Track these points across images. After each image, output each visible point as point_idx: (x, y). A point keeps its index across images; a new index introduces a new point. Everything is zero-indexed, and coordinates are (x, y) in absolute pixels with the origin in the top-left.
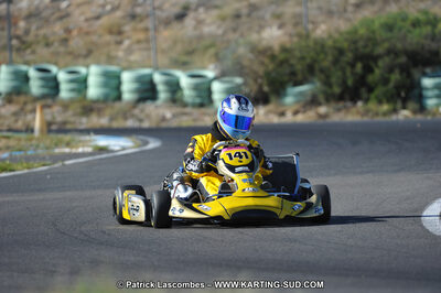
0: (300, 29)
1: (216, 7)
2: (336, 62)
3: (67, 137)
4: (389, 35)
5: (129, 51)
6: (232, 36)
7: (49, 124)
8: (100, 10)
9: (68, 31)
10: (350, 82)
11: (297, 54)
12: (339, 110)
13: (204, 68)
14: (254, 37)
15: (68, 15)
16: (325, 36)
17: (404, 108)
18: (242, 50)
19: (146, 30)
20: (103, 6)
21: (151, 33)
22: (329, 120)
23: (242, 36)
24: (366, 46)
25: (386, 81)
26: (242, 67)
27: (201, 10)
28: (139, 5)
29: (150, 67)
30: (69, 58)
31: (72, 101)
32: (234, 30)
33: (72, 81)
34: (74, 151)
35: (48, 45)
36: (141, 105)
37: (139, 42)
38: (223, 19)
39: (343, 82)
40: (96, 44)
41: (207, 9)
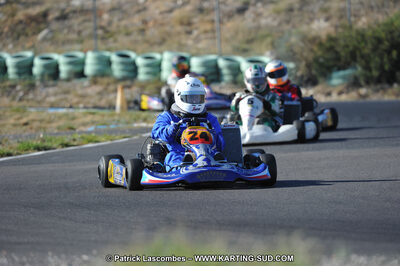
0: (344, 21)
1: (273, 2)
2: (375, 49)
3: (144, 114)
5: (197, 40)
6: (286, 27)
7: (129, 102)
8: (172, 5)
9: (145, 22)
10: (387, 67)
11: (342, 43)
12: (377, 91)
13: (262, 54)
14: (304, 28)
15: (145, 9)
16: (366, 27)
18: (294, 40)
19: (212, 21)
20: (175, 2)
21: (216, 25)
22: (368, 100)
23: (294, 27)
26: (295, 54)
27: (259, 5)
28: (206, 1)
29: (215, 53)
30: (146, 46)
31: (148, 82)
32: (288, 22)
33: (148, 65)
34: (150, 125)
35: (128, 34)
37: (206, 32)
38: (278, 12)
39: (381, 67)
40: (169, 34)
41: (264, 4)
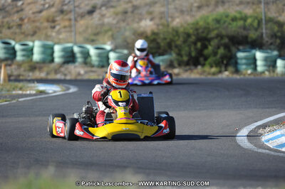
0: (164, 21)
1: (112, 7)
2: (185, 42)
3: (20, 85)
4: (218, 25)
5: (59, 33)
6: (123, 25)
7: (9, 76)
8: (41, 7)
9: (22, 19)
10: (193, 54)
11: (162, 36)
12: (186, 71)
13: (105, 44)
14: (135, 25)
15: (22, 10)
16: (179, 25)
17: (226, 70)
18: (128, 34)
19: (70, 20)
20: (44, 5)
21: (73, 22)
22: (180, 77)
23: (128, 24)
24: (203, 32)
25: (215, 54)
26: (128, 44)
27: (103, 8)
28: (66, 5)
29: (71, 42)
30: (22, 36)
31: (23, 62)
32: (124, 21)
33: (23, 50)
34: (24, 93)
35: (9, 28)
36: (66, 66)
37: (65, 27)
38: (117, 14)
39: (189, 55)
40: (39, 28)
41: (107, 8)
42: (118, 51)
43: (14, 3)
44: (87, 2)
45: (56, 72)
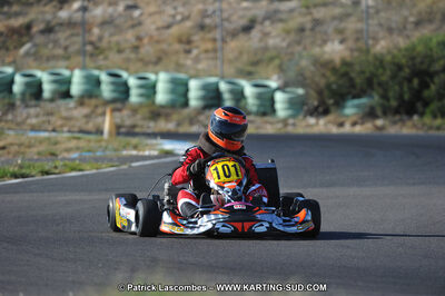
0: (361, 44)
1: (281, 20)
2: (393, 77)
3: (134, 141)
5: (197, 60)
6: (298, 49)
7: (118, 127)
8: (170, 20)
9: (139, 38)
10: (406, 97)
11: (357, 68)
12: (395, 123)
13: (268, 78)
14: (316, 50)
15: (140, 24)
16: (384, 51)
18: (304, 63)
19: (214, 40)
20: (174, 16)
21: (219, 44)
22: (385, 132)
23: (305, 48)
24: (422, 63)
25: (441, 97)
26: (305, 79)
27: (267, 23)
28: (208, 16)
29: (216, 76)
30: (139, 65)
31: (141, 105)
32: (299, 43)
33: (141, 87)
34: (141, 153)
35: (120, 51)
36: (207, 112)
37: (206, 51)
38: (288, 32)
39: (401, 97)
40: (165, 53)
41: (273, 22)
42: (288, 89)
43: (128, 12)
44: (241, 13)
45: (192, 122)
